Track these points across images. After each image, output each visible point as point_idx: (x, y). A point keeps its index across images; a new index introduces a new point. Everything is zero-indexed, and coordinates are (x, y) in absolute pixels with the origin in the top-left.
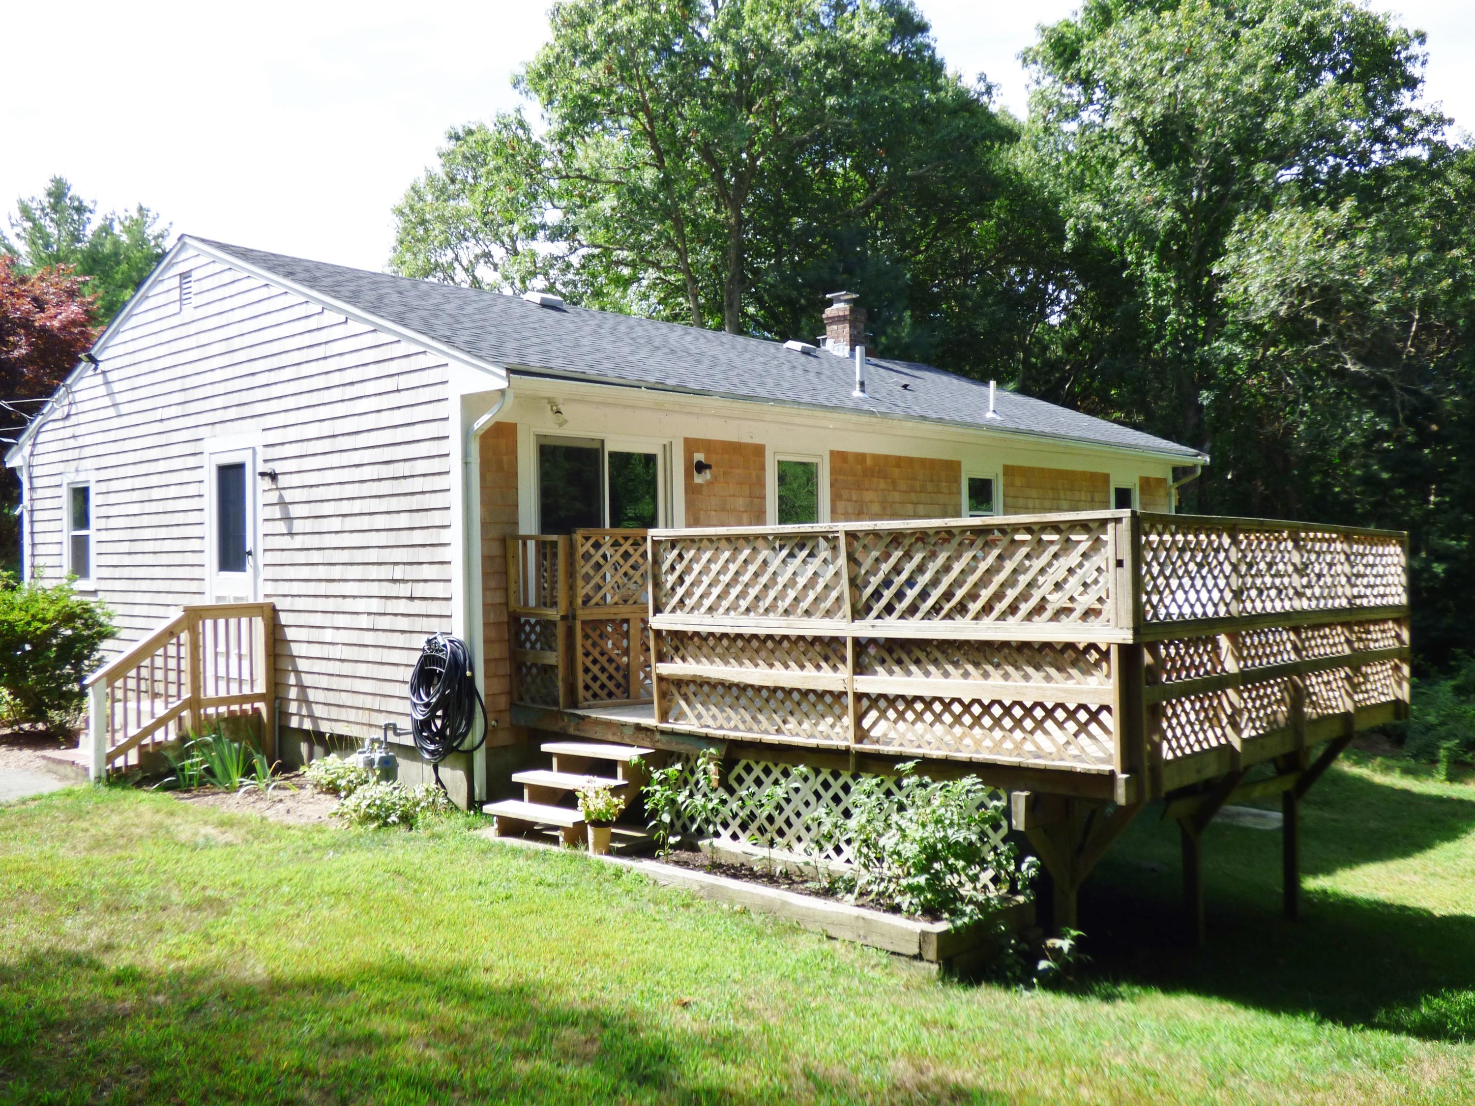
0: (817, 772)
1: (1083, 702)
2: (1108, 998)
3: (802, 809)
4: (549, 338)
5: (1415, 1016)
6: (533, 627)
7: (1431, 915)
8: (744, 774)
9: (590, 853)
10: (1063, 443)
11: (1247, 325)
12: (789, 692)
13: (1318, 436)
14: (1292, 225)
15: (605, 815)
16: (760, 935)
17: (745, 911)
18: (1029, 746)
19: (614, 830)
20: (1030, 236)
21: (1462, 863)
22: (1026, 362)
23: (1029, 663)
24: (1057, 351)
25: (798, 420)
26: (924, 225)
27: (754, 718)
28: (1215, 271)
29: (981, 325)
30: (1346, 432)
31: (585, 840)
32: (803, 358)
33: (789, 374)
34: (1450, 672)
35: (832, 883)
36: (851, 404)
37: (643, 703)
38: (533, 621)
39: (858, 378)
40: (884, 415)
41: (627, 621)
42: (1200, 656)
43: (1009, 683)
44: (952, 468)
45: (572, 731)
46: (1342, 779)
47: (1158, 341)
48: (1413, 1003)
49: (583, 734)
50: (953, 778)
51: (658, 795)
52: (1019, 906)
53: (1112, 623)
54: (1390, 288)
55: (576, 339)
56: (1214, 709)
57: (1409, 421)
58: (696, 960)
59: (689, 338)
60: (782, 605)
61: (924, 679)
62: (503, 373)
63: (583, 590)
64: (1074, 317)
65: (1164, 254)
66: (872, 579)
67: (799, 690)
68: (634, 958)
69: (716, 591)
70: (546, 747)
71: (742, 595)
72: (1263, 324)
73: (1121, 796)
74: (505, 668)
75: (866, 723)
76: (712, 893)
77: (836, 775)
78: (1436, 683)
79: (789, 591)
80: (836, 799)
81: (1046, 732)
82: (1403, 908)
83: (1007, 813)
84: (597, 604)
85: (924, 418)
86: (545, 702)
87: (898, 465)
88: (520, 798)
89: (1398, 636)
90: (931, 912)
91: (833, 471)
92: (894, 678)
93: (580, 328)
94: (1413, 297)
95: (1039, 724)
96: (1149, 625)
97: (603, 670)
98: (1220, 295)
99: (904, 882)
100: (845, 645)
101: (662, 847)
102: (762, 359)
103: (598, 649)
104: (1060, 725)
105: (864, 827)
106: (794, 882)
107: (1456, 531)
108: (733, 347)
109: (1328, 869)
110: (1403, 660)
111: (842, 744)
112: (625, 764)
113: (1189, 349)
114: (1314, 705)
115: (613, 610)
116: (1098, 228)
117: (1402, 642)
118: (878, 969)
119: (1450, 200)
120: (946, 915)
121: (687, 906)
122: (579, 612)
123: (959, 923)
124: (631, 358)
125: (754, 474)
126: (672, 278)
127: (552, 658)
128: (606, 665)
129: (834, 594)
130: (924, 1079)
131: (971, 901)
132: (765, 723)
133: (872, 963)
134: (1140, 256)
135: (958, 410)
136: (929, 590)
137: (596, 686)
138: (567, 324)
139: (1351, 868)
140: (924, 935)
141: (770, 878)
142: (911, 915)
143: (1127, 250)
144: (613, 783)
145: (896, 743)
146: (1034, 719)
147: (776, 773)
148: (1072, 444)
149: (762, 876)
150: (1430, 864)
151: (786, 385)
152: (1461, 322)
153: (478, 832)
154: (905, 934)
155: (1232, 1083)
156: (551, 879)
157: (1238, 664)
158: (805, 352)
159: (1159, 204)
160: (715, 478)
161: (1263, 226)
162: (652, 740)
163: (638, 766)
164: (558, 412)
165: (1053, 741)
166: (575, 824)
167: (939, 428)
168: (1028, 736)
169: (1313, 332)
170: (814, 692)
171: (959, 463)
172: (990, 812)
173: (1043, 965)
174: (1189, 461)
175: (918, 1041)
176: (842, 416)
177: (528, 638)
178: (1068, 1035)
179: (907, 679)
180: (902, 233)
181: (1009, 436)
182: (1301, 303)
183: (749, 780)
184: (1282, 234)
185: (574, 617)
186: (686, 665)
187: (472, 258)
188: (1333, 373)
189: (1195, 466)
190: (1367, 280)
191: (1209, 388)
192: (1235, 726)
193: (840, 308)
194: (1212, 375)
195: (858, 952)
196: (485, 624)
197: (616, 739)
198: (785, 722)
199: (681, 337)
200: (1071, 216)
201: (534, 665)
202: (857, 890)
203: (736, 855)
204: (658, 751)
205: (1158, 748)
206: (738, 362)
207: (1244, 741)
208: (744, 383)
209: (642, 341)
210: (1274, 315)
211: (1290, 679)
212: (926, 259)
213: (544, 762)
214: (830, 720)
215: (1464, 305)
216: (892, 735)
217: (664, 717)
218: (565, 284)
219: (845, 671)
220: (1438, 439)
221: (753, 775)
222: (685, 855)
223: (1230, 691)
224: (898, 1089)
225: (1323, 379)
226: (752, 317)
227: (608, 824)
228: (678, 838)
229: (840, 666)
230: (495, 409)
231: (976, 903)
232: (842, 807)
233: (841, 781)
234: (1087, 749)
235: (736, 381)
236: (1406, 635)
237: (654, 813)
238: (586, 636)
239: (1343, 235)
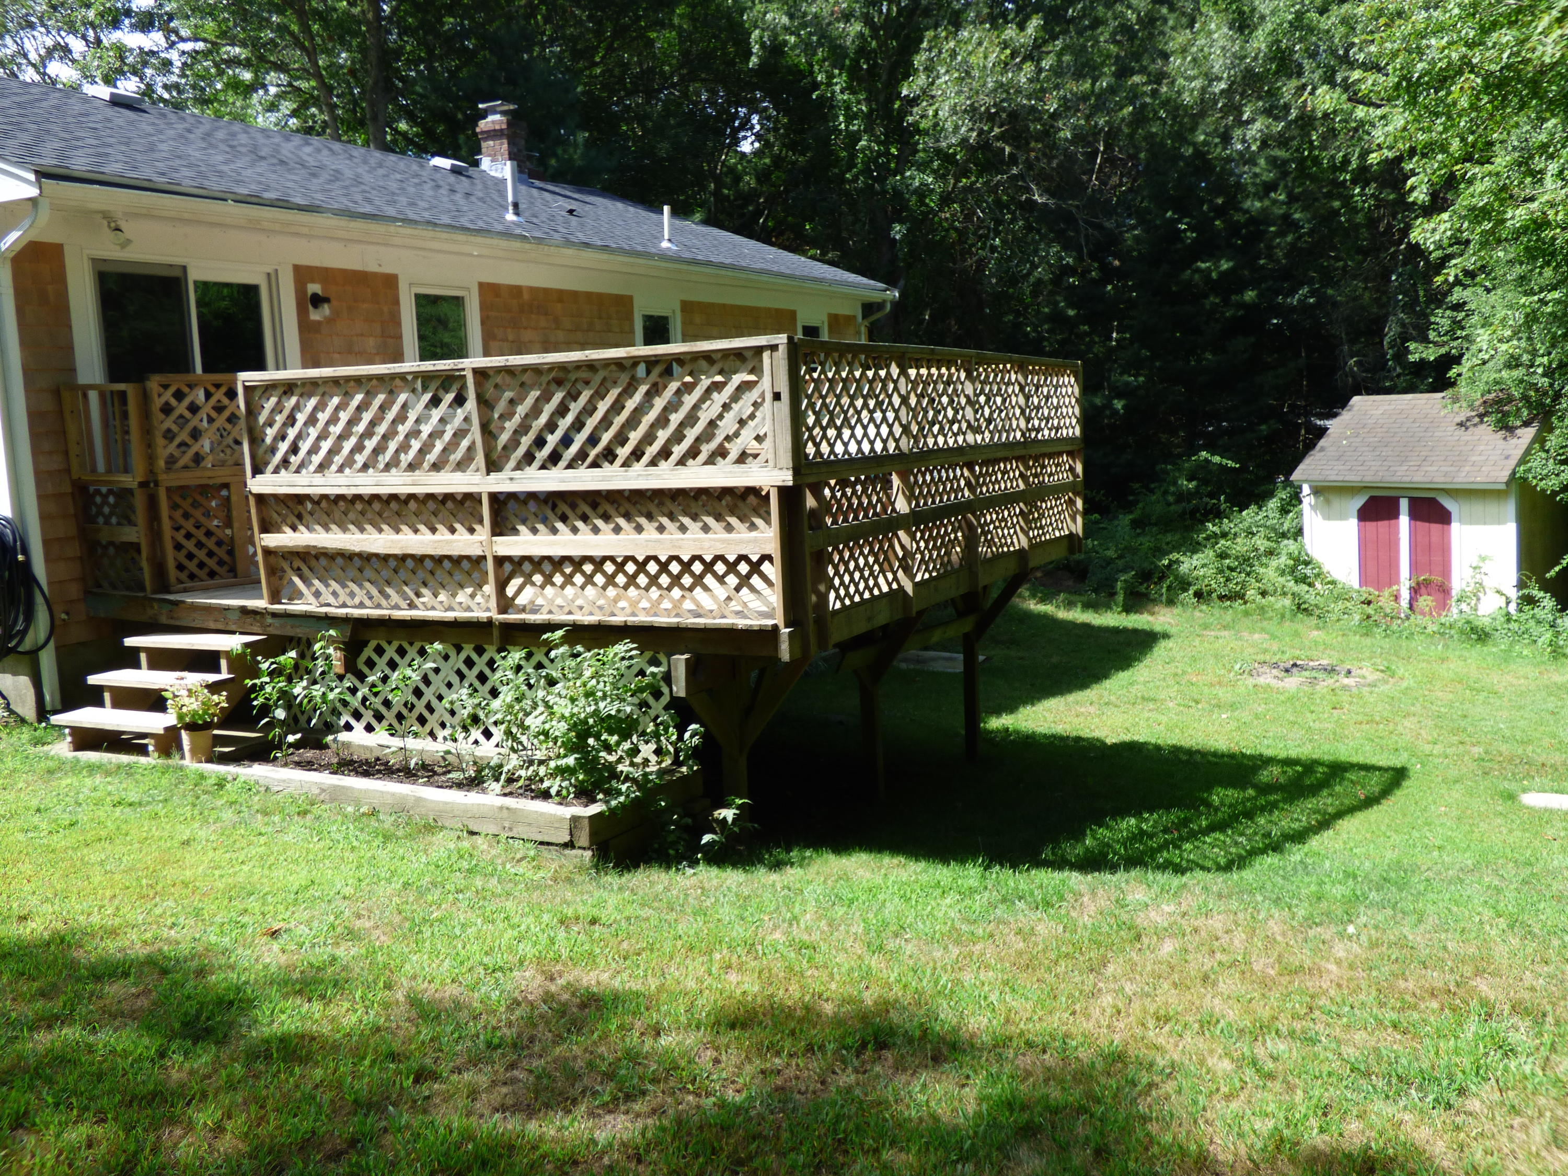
0: (459, 649)
1: (743, 552)
2: (777, 865)
3: (444, 690)
4: (112, 140)
5: (1079, 850)
6: (105, 497)
7: (1103, 743)
8: (375, 657)
9: (187, 762)
10: (743, 275)
11: (938, 152)
12: (420, 559)
13: (1007, 272)
14: (980, 44)
15: (201, 717)
16: (387, 838)
17: (374, 813)
18: (688, 605)
19: (216, 732)
20: (715, 49)
21: (1133, 690)
22: (717, 193)
23: (686, 514)
24: (750, 181)
25: (435, 245)
26: (599, 33)
27: (382, 592)
28: (905, 92)
29: (663, 149)
30: (1034, 266)
31: (180, 748)
32: (452, 178)
33: (431, 193)
34: (1128, 507)
35: (479, 771)
36: (499, 227)
37: (249, 584)
38: (104, 490)
39: (510, 199)
40: (539, 241)
41: (226, 486)
42: (869, 497)
43: (664, 536)
44: (623, 304)
45: (164, 620)
46: (1029, 616)
47: (849, 170)
48: (1079, 836)
49: (178, 623)
50: (606, 645)
51: (268, 689)
52: (684, 778)
53: (771, 463)
54: (1074, 115)
55: (152, 144)
56: (885, 553)
57: (1093, 256)
58: (298, 878)
59: (308, 149)
60: (406, 458)
61: (572, 537)
62: (32, 177)
63: (164, 450)
64: (767, 145)
65: (854, 73)
66: (507, 424)
67: (431, 557)
68: (220, 885)
69: (326, 446)
70: (130, 642)
71: (359, 448)
72: (955, 154)
73: (785, 652)
74: (74, 550)
75: (510, 591)
76: (335, 795)
77: (480, 651)
78: (1116, 518)
79: (413, 442)
80: (482, 678)
81: (706, 589)
82: (1078, 739)
83: (667, 678)
84: (186, 467)
85: (587, 245)
86: (128, 588)
87: (560, 300)
88: (100, 703)
89: (1072, 469)
90: (585, 794)
91: (484, 306)
92: (537, 537)
93: (161, 132)
94: (1096, 124)
95: (698, 580)
96: (811, 464)
97: (200, 545)
98: (910, 119)
99: (552, 764)
100: (480, 502)
101: (279, 747)
102: (398, 176)
103: (192, 521)
104: (721, 579)
105: (512, 707)
106: (435, 773)
107: (1134, 366)
108: (365, 162)
109: (1012, 709)
110: (1076, 494)
111: (483, 615)
112: (228, 654)
113: (881, 180)
114: (990, 543)
115: (209, 474)
116: (785, 43)
117: (1076, 476)
118: (524, 863)
119: (1131, 27)
120: (601, 796)
121: (303, 813)
122: (162, 477)
123: (614, 803)
124: (225, 168)
125: (386, 309)
126: (303, 85)
127: (132, 534)
128: (204, 539)
129: (465, 443)
130: (553, 988)
131: (627, 778)
132: (395, 598)
133: (518, 856)
134: (830, 76)
135: (629, 238)
136: (572, 434)
137: (192, 566)
138: (144, 126)
139: (1033, 704)
140: (575, 820)
141: (407, 773)
142: (563, 801)
143: (816, 68)
144: (212, 678)
145: (545, 610)
146: (692, 574)
147: (412, 652)
148: (753, 277)
149: (399, 770)
150: (1106, 693)
151: (422, 204)
152: (1142, 155)
153: (46, 748)
154: (553, 821)
155: (891, 945)
156: (133, 797)
157: (910, 504)
158: (455, 171)
159: (847, 17)
160: (336, 315)
161: (952, 44)
162: (263, 626)
163: (241, 656)
164: (118, 229)
165: (713, 597)
166: (167, 729)
167: (605, 256)
168: (687, 594)
169: (1002, 162)
170: (449, 557)
171: (630, 298)
172: (647, 680)
173: (706, 838)
174: (877, 297)
175: (552, 941)
176: (488, 241)
177: (100, 513)
178: (726, 912)
179: (552, 537)
180: (574, 39)
181: (685, 267)
182: (991, 130)
183: (381, 663)
184: (970, 53)
185: (157, 484)
186: (297, 535)
187: (42, 52)
188: (1022, 206)
189: (884, 301)
190: (1052, 107)
191: (901, 222)
192: (907, 570)
193: (494, 120)
194: (905, 207)
195: (502, 846)
196: (39, 497)
197: (220, 626)
198: (418, 595)
199: (298, 147)
200: (756, 27)
201: (111, 543)
202: (503, 777)
203: (370, 749)
204: (271, 637)
205: (824, 598)
206: (367, 178)
207: (916, 585)
208: (369, 201)
209: (243, 150)
210: (964, 141)
211: (964, 517)
212: (603, 73)
213: (130, 659)
214: (469, 590)
215: (1145, 138)
216: (539, 601)
217: (275, 598)
218: (166, 87)
219: (483, 532)
220: (1119, 274)
221: (386, 658)
222: (309, 754)
223: (901, 533)
224: (519, 1004)
225: (1013, 213)
226: (404, 135)
227: (208, 726)
228: (298, 736)
229: (477, 527)
230: (27, 223)
231: (634, 780)
232: (488, 686)
233: (486, 657)
234: (751, 605)
235: (358, 197)
236: (1079, 468)
237: (265, 710)
238: (174, 506)
239: (1028, 57)
